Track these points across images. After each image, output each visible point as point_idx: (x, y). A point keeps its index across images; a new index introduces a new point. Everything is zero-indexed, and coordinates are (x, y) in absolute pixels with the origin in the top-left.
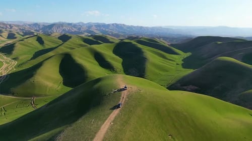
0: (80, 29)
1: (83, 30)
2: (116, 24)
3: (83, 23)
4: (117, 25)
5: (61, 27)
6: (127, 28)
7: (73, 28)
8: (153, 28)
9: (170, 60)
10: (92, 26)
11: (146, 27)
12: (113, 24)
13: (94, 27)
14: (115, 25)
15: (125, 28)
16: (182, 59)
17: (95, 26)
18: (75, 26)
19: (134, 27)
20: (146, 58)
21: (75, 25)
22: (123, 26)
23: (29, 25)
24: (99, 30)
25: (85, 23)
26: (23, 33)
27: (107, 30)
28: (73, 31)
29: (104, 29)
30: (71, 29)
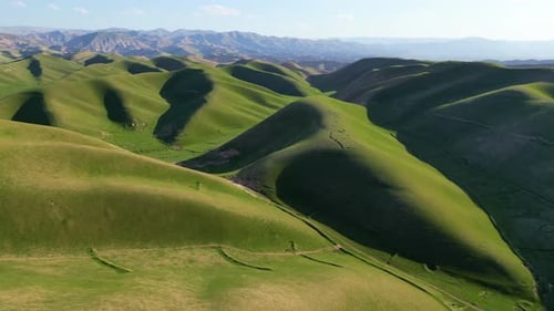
0: (154, 44)
1: (162, 46)
2: (237, 32)
3: (164, 31)
4: (239, 36)
5: (111, 41)
6: (262, 42)
7: (140, 43)
10: (182, 38)
12: (230, 34)
13: (186, 38)
14: (235, 35)
15: (257, 42)
17: (191, 37)
18: (144, 37)
19: (279, 40)
21: (145, 35)
22: (252, 38)
23: (42, 36)
24: (196, 47)
25: (171, 30)
26: (21, 52)
27: (215, 46)
28: (138, 48)
29: (209, 44)
30: (134, 44)
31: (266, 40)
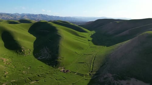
0: (15, 17)
1: (18, 18)
2: (41, 14)
3: (18, 14)
5: (1, 16)
8: (65, 18)
9: (82, 37)
10: (25, 16)
11: (61, 17)
12: (39, 15)
13: (26, 16)
15: (47, 17)
16: (91, 36)
18: (12, 15)
19: (54, 17)
20: (60, 36)
27: (35, 18)
28: (10, 18)
29: (33, 18)
30: (8, 17)
31: (50, 17)
